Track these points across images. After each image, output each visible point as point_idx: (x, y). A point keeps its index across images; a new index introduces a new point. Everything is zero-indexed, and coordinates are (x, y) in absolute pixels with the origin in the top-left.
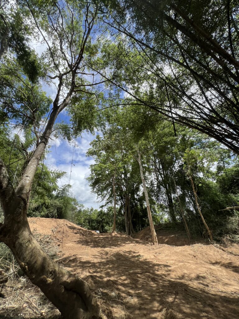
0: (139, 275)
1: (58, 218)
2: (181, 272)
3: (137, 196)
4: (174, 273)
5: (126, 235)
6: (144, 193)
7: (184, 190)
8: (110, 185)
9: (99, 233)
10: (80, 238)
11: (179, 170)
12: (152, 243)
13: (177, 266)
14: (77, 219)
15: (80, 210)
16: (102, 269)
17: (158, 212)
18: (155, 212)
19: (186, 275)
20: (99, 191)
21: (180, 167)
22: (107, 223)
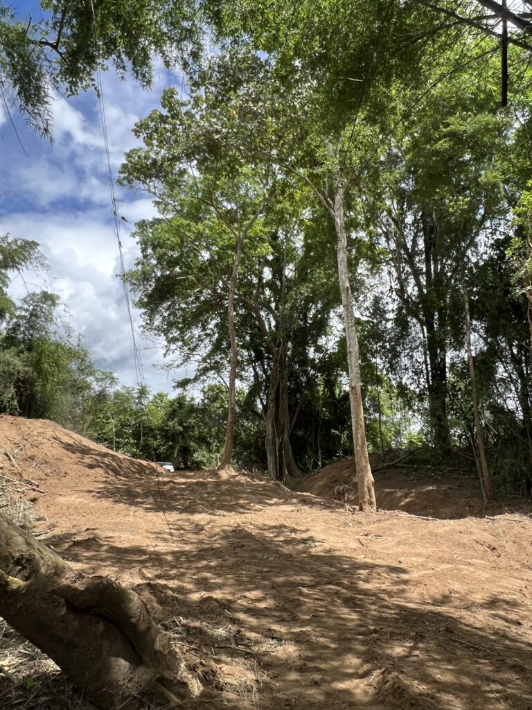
0: (305, 590)
1: (20, 415)
2: (441, 587)
3: (316, 351)
4: (419, 590)
5: (268, 480)
6: (342, 343)
7: (494, 336)
8: (213, 305)
9: (172, 470)
10: (106, 482)
11: (491, 258)
12: (357, 507)
13: (432, 571)
14: (93, 424)
15: (103, 391)
16: (182, 570)
17: (389, 412)
18: (378, 409)
19: (457, 595)
20: (171, 325)
21: (498, 248)
22: (202, 441)
